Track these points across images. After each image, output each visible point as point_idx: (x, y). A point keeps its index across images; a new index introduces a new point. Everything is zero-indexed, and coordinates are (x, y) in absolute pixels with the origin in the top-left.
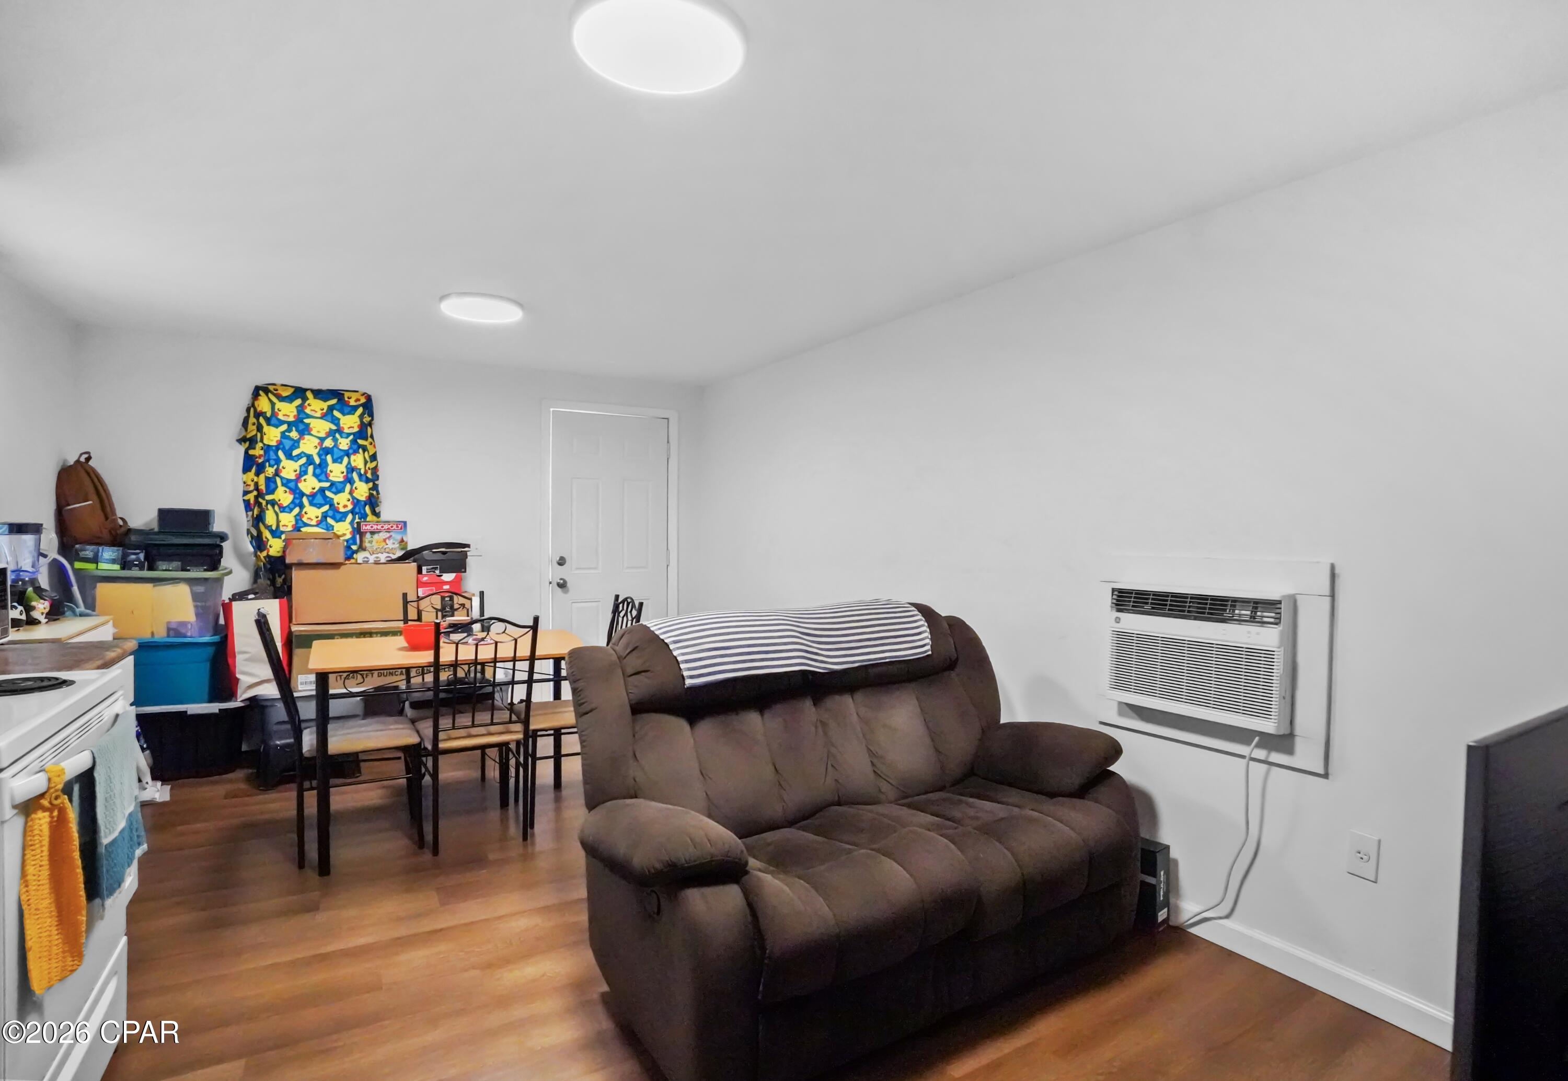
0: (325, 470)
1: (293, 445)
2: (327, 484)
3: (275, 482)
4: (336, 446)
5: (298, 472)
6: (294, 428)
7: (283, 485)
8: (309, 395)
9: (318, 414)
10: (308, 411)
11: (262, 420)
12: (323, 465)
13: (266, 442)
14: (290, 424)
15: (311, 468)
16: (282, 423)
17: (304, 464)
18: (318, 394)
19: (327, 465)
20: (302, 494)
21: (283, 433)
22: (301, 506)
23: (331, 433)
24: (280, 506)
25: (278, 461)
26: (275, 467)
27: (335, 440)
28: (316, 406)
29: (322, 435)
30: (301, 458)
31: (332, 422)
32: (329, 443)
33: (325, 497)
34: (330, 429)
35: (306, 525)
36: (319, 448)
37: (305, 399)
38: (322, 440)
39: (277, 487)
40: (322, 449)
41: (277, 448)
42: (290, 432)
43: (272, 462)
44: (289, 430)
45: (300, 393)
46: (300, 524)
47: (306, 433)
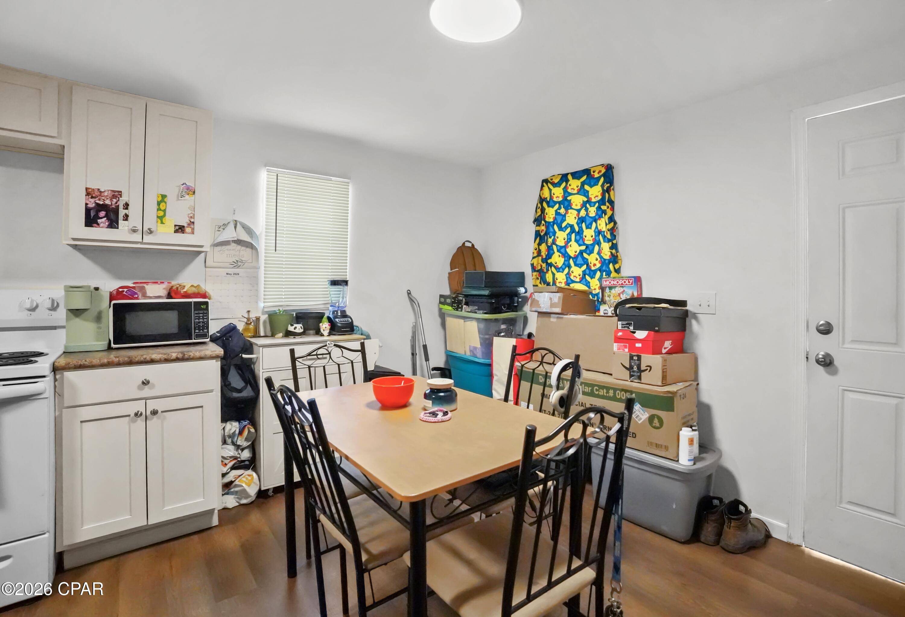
0: (582, 236)
1: (562, 219)
2: (583, 248)
3: (553, 250)
4: (587, 214)
5: (566, 240)
6: (562, 206)
7: (558, 251)
8: (570, 177)
9: (575, 192)
10: (569, 190)
11: (545, 204)
12: (580, 233)
13: (547, 219)
14: (560, 203)
15: (573, 236)
16: (555, 203)
17: (569, 233)
18: (576, 175)
19: (583, 231)
20: (570, 257)
21: (556, 211)
22: (569, 267)
23: (584, 205)
24: (557, 268)
25: (555, 233)
26: (553, 237)
27: (587, 210)
28: (575, 184)
29: (579, 207)
30: (568, 228)
31: (584, 195)
32: (583, 213)
33: (584, 258)
34: (583, 201)
35: (573, 282)
36: (577, 218)
37: (567, 181)
38: (579, 211)
39: (554, 253)
40: (579, 219)
41: (554, 223)
42: (560, 210)
43: (551, 234)
44: (559, 208)
45: (564, 178)
46: (569, 281)
47: (569, 208)
